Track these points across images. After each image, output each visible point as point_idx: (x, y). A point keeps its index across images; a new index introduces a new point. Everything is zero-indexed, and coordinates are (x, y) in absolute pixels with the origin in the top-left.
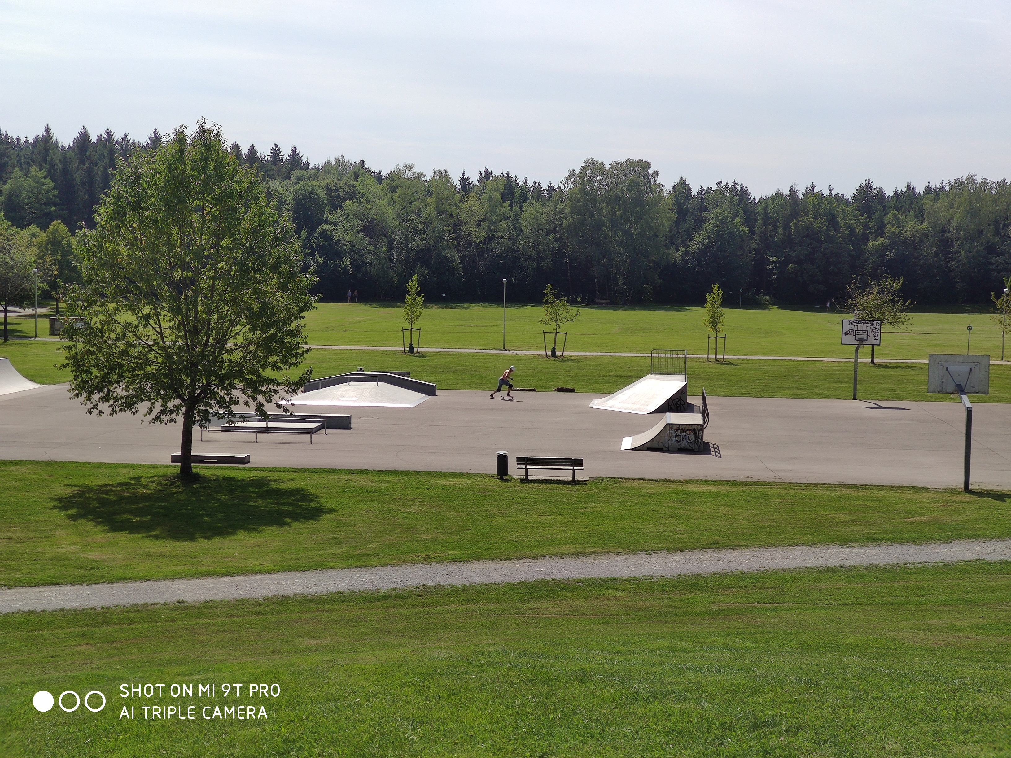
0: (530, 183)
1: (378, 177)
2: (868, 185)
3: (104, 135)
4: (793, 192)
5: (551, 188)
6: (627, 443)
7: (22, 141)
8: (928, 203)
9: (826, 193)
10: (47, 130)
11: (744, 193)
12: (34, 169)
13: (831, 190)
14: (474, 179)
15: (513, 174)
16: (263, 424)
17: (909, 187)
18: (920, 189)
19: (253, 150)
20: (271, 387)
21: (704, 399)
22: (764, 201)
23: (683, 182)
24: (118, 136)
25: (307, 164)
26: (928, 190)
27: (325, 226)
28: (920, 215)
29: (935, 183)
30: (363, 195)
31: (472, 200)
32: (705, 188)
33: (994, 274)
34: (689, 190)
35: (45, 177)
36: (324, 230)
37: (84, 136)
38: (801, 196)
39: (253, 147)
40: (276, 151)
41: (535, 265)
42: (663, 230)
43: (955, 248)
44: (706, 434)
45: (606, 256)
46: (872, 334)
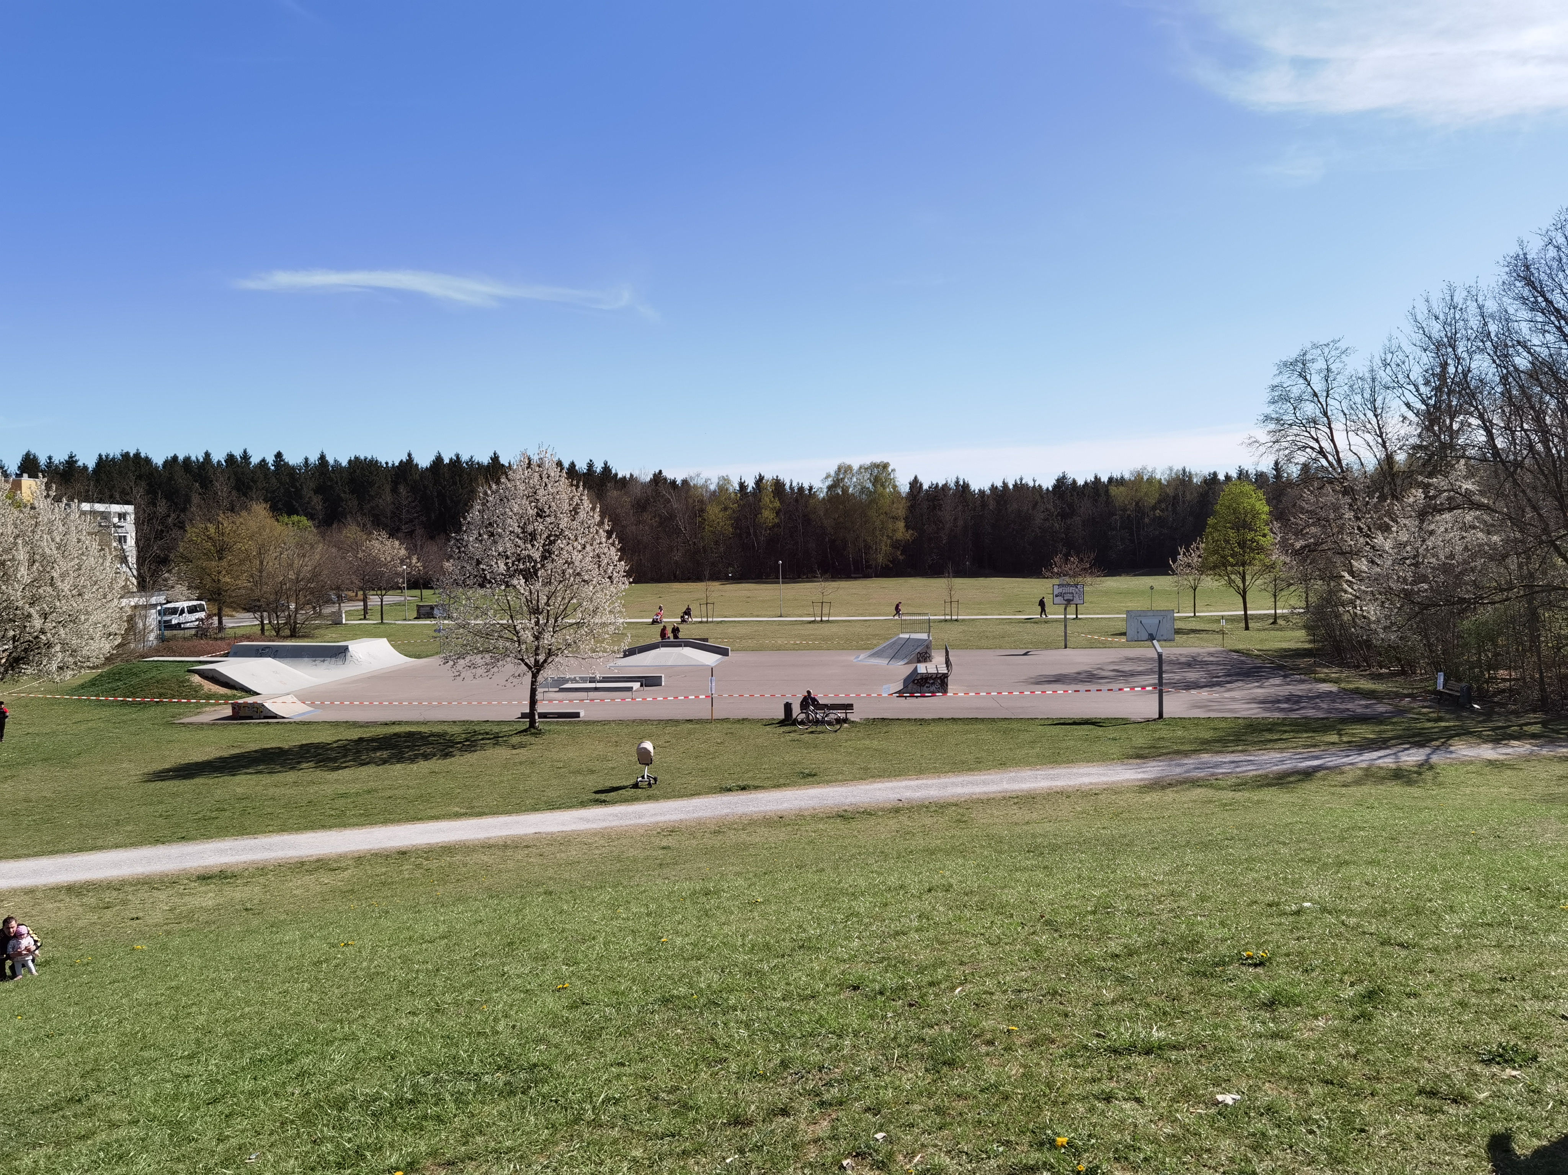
0: (794, 484)
1: (674, 484)
2: (1064, 477)
3: (454, 458)
4: (1005, 485)
5: (811, 488)
7: (390, 465)
8: (1113, 491)
9: (1031, 484)
11: (966, 486)
12: (400, 486)
14: (751, 484)
15: (781, 477)
17: (1096, 477)
18: (1105, 479)
22: (983, 492)
23: (916, 480)
25: (616, 475)
26: (1111, 479)
28: (1106, 498)
29: (1117, 475)
30: (663, 497)
32: (934, 483)
34: (921, 485)
37: (439, 459)
39: (573, 462)
40: (590, 465)
42: (901, 517)
43: (1135, 524)
44: (949, 681)
45: (858, 538)
46: (1077, 595)
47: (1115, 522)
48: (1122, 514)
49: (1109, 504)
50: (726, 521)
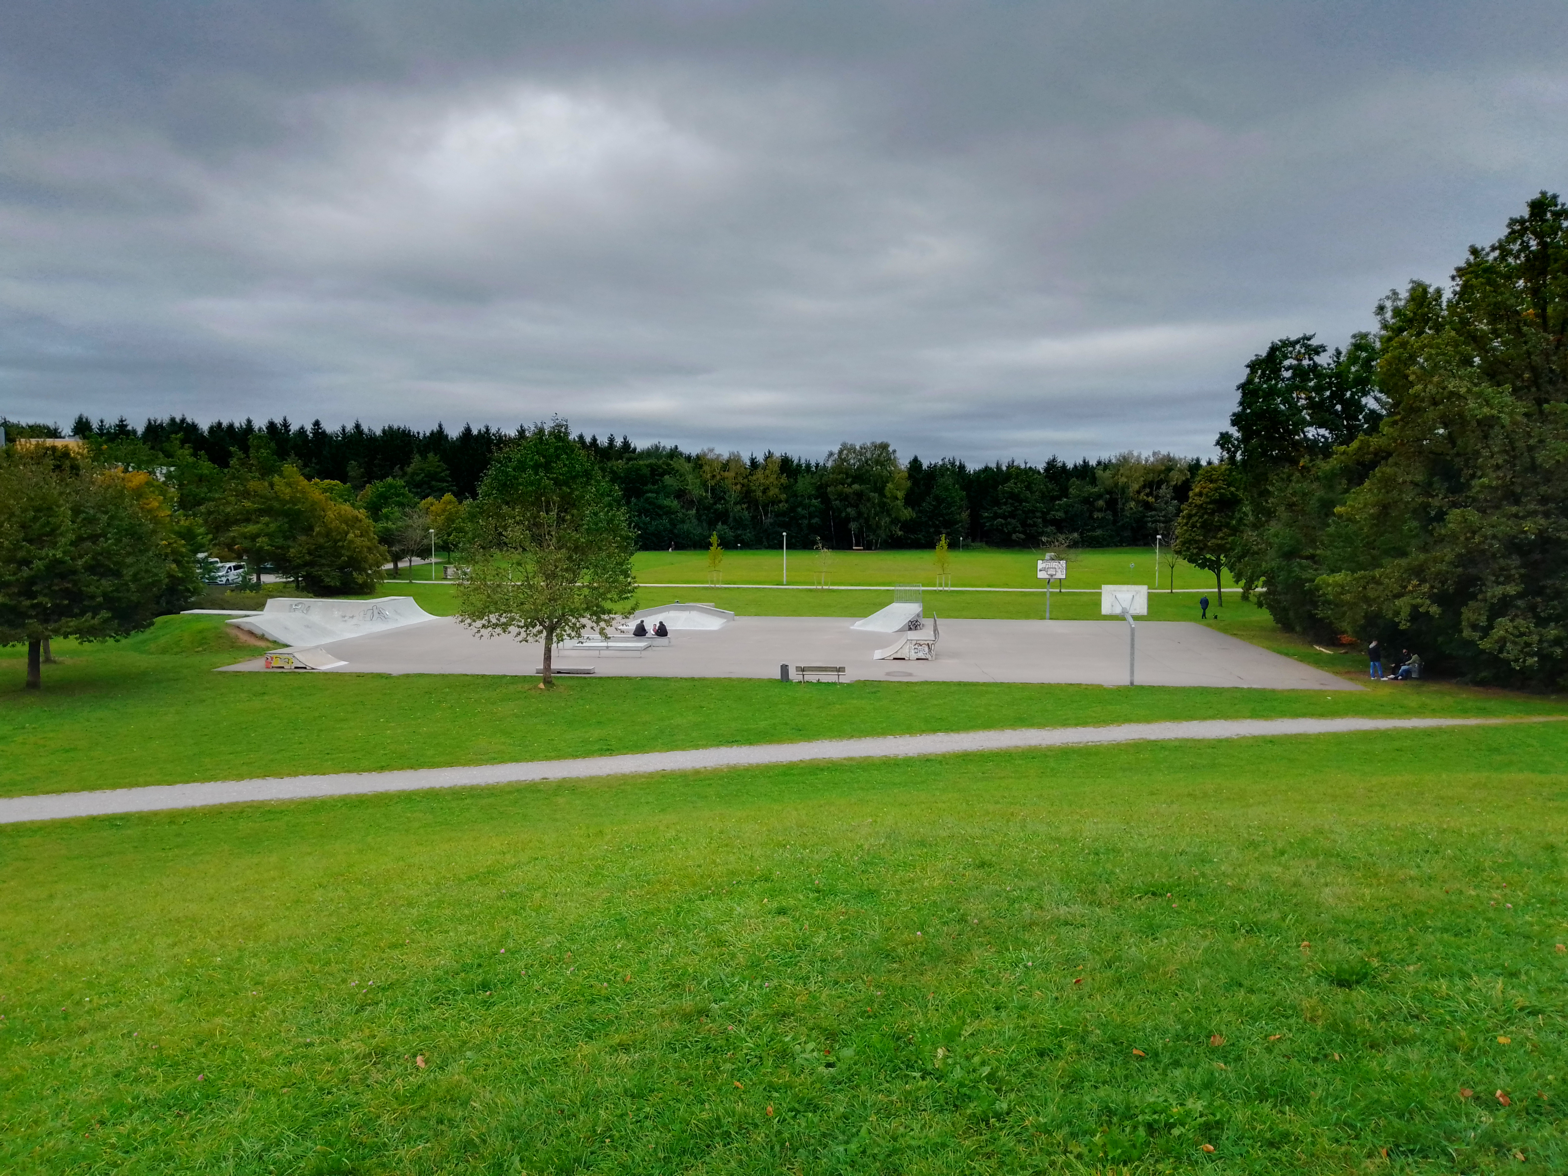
0: (803, 461)
1: (689, 458)
2: (1054, 460)
3: (483, 430)
4: (998, 467)
5: (817, 465)
6: (878, 654)
7: (421, 435)
8: (1099, 473)
9: (1023, 466)
10: (440, 426)
11: (962, 467)
12: (431, 455)
13: (1026, 463)
14: (760, 459)
15: (789, 455)
16: (605, 644)
17: (1084, 461)
19: (594, 440)
20: (611, 616)
21: (935, 621)
22: (978, 474)
23: (916, 460)
24: (493, 430)
25: (635, 449)
26: (1099, 463)
27: (650, 495)
28: (1094, 481)
29: (1104, 459)
30: (677, 471)
31: (759, 474)
32: (933, 463)
33: (1149, 525)
34: (921, 465)
35: (439, 461)
36: (649, 498)
37: (468, 430)
38: (1004, 468)
39: (594, 437)
40: (611, 440)
41: (806, 522)
42: (900, 494)
43: (1120, 506)
44: (936, 648)
45: (860, 514)
46: (1059, 571)
47: (1101, 503)
48: (1108, 496)
49: (1096, 486)
50: (736, 495)
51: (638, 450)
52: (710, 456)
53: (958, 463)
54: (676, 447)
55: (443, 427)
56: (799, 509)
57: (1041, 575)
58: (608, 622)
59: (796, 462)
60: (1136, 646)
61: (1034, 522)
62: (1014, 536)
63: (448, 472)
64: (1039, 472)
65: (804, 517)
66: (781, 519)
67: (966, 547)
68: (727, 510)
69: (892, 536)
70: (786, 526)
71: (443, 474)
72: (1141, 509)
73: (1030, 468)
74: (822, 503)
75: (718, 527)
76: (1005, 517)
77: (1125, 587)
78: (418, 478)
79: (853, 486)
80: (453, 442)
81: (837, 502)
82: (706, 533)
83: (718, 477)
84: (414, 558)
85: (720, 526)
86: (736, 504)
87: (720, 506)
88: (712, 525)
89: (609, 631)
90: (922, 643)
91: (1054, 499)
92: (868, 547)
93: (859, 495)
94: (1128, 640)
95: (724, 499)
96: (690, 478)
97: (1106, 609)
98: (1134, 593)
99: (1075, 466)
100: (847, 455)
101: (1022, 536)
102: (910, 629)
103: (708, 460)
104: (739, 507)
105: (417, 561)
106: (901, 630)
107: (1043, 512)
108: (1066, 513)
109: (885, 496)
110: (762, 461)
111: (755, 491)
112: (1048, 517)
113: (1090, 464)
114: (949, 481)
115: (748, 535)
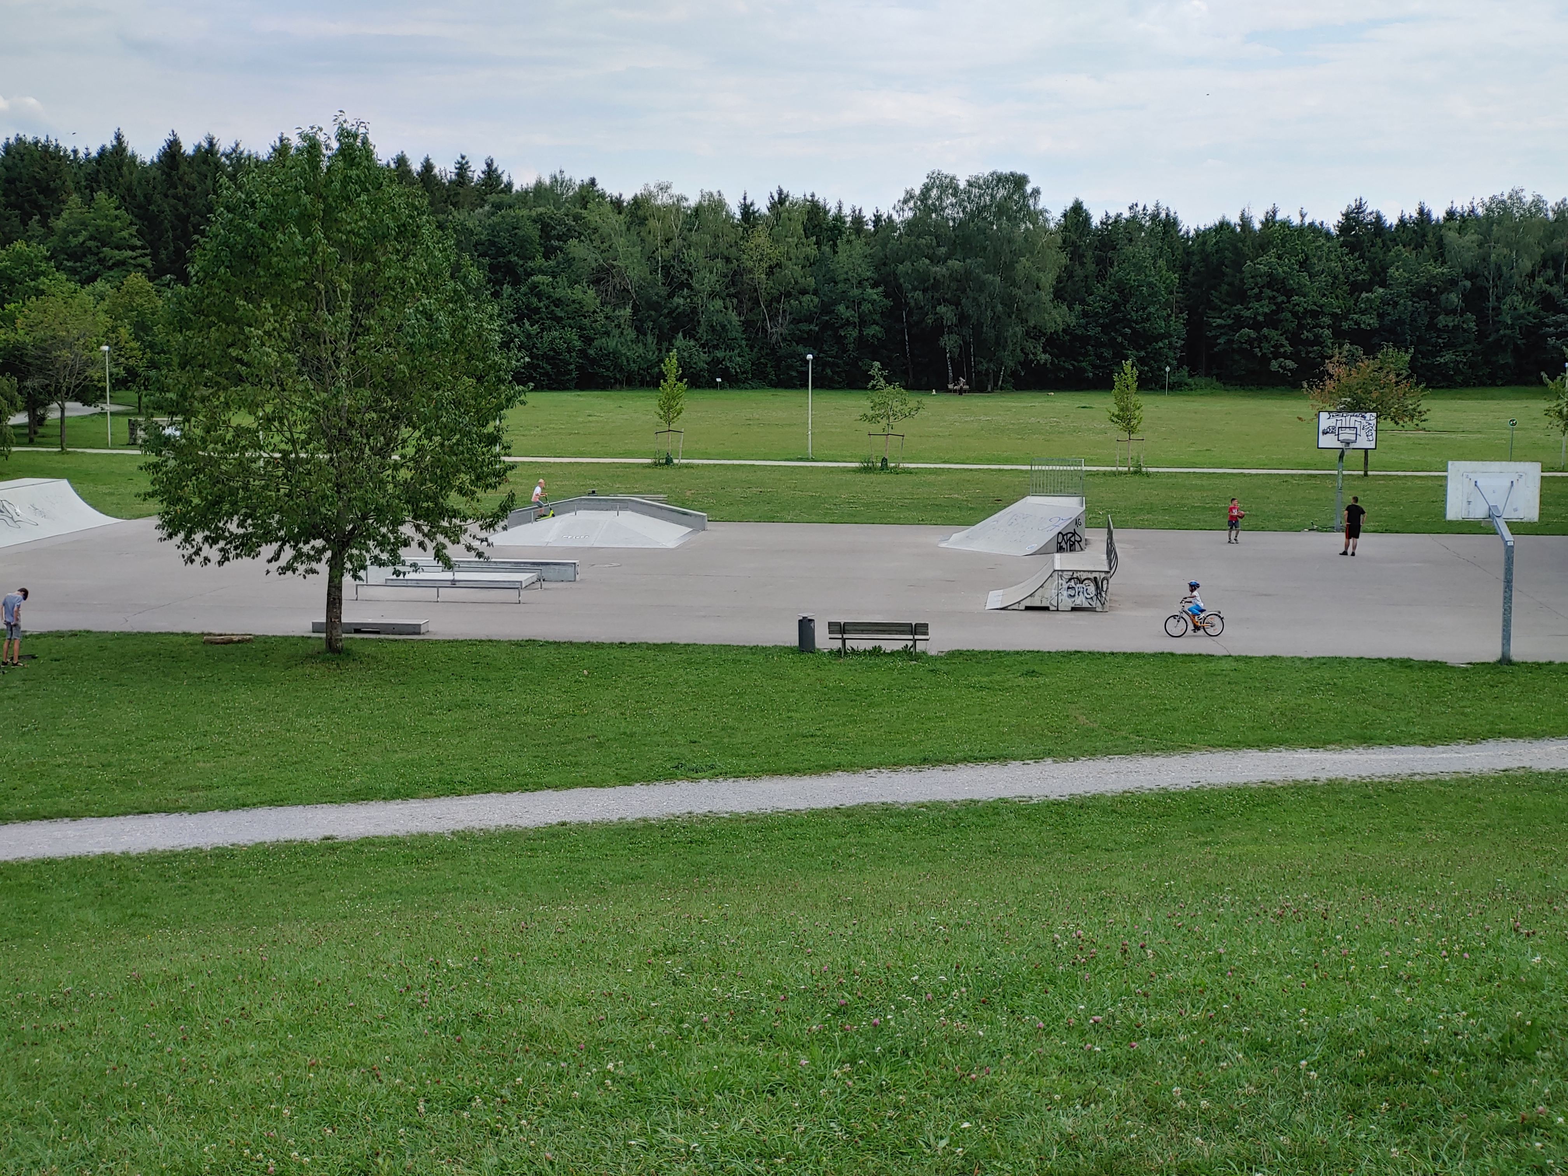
1: (617, 204)
2: (1359, 208)
3: (205, 145)
4: (1245, 222)
5: (878, 219)
6: (995, 599)
7: (81, 155)
8: (1451, 236)
9: (1296, 221)
10: (118, 137)
11: (1171, 223)
12: (101, 196)
13: (1303, 216)
14: (762, 206)
15: (820, 197)
17: (1421, 212)
18: (1438, 213)
19: (428, 166)
21: (1110, 533)
22: (1202, 236)
23: (1078, 207)
24: (224, 145)
25: (509, 185)
26: (1451, 215)
27: (539, 278)
28: (1439, 252)
29: (1461, 205)
31: (760, 238)
32: (1112, 214)
34: (1087, 219)
35: (116, 209)
36: (538, 284)
37: (174, 145)
38: (1257, 226)
39: (427, 160)
40: (462, 168)
42: (1048, 279)
43: (1492, 302)
44: (1114, 585)
45: (963, 318)
46: (1363, 433)
47: (1454, 298)
48: (1468, 284)
49: (1444, 263)
50: (714, 278)
51: (516, 187)
52: (662, 200)
53: (1163, 215)
54: (593, 182)
55: (126, 139)
56: (841, 308)
57: (1326, 441)
58: (454, 535)
59: (833, 212)
60: (1514, 584)
61: (1315, 336)
62: (1274, 365)
63: (133, 229)
64: (1328, 235)
65: (848, 323)
66: (805, 327)
67: (1176, 387)
68: (694, 310)
69: (1026, 364)
70: (813, 341)
71: (125, 234)
72: (1532, 309)
73: (1311, 225)
74: (886, 295)
75: (677, 343)
76: (1256, 326)
77: (1495, 466)
78: (74, 241)
79: (950, 262)
80: (145, 169)
81: (918, 294)
82: (652, 357)
83: (677, 242)
84: (68, 404)
85: (680, 341)
86: (713, 295)
87: (681, 301)
88: (665, 339)
89: (454, 552)
90: (1084, 576)
91: (1356, 288)
92: (979, 386)
93: (963, 280)
94: (1500, 573)
95: (690, 287)
96: (620, 242)
97: (1454, 511)
98: (1514, 478)
99: (1402, 221)
100: (940, 198)
101: (1290, 364)
102: (1060, 549)
103: (658, 208)
104: (719, 303)
105: (74, 409)
106: (1043, 551)
107: (1334, 316)
108: (1381, 316)
109: (1014, 284)
110: (764, 211)
111: (751, 271)
112: (1345, 325)
113: (1434, 216)
114: (1142, 251)
115: (736, 361)
